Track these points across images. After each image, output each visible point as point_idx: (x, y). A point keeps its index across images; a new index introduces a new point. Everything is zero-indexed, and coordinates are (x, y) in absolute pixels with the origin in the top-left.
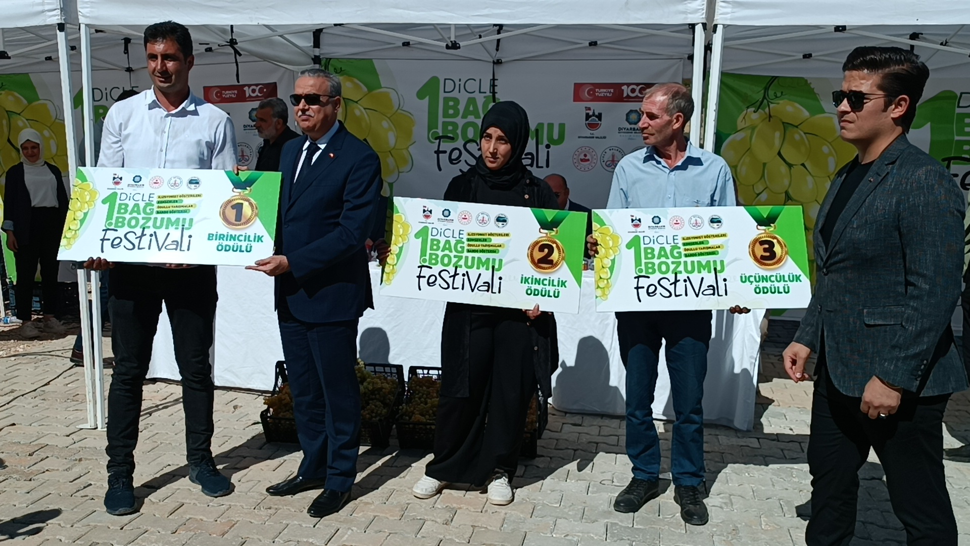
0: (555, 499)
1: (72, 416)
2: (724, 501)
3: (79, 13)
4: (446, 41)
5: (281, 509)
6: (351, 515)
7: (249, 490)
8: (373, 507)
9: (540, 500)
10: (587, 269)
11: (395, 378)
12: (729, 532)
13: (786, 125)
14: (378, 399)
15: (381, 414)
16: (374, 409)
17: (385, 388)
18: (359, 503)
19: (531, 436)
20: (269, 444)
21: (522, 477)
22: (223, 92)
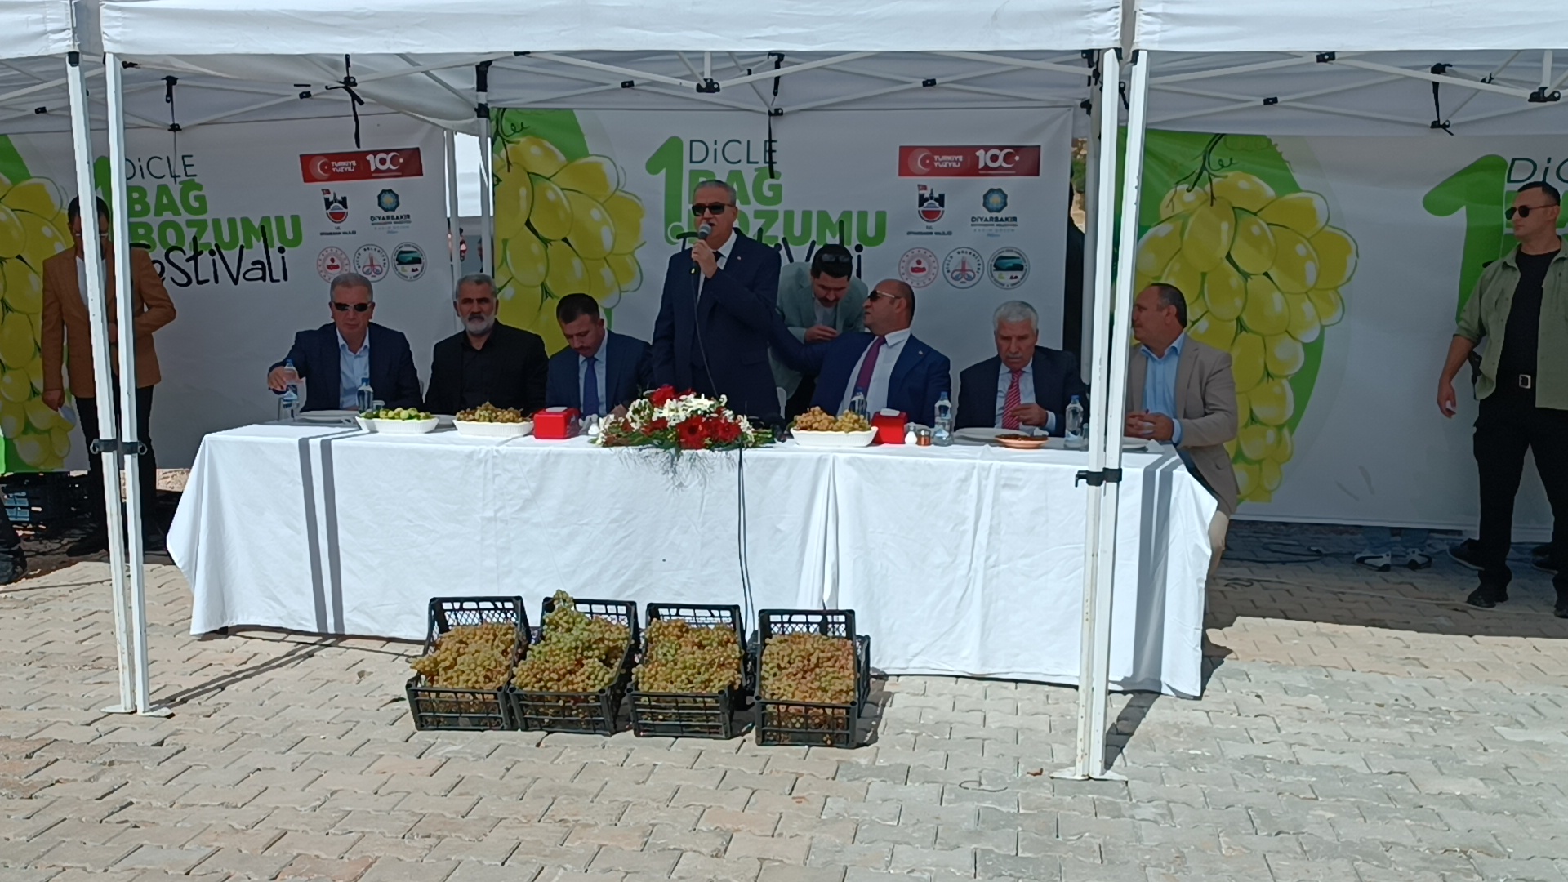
0: (889, 814)
1: (94, 693)
2: (1160, 811)
3: (104, 36)
4: (697, 79)
5: (446, 836)
6: (562, 845)
7: (393, 809)
8: (596, 831)
9: (864, 815)
10: (929, 444)
11: (623, 623)
12: (1171, 860)
13: (1238, 211)
14: (597, 657)
15: (602, 680)
16: (590, 674)
17: (609, 640)
18: (574, 826)
19: (848, 713)
20: (419, 733)
21: (834, 779)
22: (333, 163)
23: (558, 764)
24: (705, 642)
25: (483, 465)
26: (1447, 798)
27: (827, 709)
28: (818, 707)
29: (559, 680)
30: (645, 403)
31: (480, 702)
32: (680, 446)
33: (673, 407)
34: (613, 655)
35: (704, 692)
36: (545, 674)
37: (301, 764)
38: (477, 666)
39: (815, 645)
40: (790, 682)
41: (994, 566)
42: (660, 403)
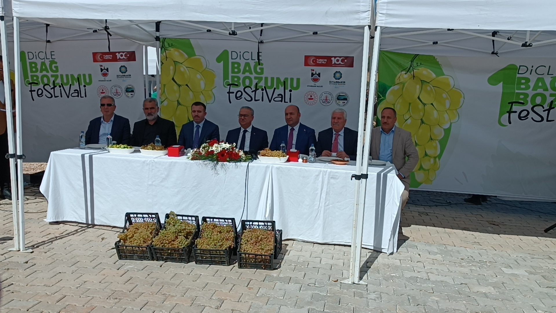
0: (281, 294)
1: (6, 243)
2: (377, 296)
3: (13, 11)
4: (229, 31)
5: (122, 299)
7: (105, 288)
8: (176, 298)
9: (272, 295)
10: (307, 162)
11: (194, 223)
13: (423, 82)
14: (183, 235)
15: (184, 244)
16: (180, 241)
17: (187, 229)
18: (168, 296)
19: (270, 258)
20: (119, 260)
21: (263, 281)
22: (104, 56)
23: (167, 273)
24: (222, 231)
25: (148, 166)
26: (480, 294)
27: (263, 256)
28: (260, 255)
29: (169, 243)
30: (207, 145)
31: (141, 251)
32: (218, 161)
33: (216, 146)
34: (189, 235)
35: (220, 249)
36: (164, 241)
37: (76, 271)
38: (141, 237)
39: (261, 233)
40: (251, 246)
41: (327, 206)
42: (212, 145)
